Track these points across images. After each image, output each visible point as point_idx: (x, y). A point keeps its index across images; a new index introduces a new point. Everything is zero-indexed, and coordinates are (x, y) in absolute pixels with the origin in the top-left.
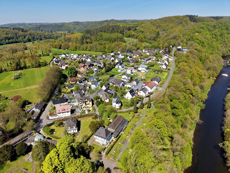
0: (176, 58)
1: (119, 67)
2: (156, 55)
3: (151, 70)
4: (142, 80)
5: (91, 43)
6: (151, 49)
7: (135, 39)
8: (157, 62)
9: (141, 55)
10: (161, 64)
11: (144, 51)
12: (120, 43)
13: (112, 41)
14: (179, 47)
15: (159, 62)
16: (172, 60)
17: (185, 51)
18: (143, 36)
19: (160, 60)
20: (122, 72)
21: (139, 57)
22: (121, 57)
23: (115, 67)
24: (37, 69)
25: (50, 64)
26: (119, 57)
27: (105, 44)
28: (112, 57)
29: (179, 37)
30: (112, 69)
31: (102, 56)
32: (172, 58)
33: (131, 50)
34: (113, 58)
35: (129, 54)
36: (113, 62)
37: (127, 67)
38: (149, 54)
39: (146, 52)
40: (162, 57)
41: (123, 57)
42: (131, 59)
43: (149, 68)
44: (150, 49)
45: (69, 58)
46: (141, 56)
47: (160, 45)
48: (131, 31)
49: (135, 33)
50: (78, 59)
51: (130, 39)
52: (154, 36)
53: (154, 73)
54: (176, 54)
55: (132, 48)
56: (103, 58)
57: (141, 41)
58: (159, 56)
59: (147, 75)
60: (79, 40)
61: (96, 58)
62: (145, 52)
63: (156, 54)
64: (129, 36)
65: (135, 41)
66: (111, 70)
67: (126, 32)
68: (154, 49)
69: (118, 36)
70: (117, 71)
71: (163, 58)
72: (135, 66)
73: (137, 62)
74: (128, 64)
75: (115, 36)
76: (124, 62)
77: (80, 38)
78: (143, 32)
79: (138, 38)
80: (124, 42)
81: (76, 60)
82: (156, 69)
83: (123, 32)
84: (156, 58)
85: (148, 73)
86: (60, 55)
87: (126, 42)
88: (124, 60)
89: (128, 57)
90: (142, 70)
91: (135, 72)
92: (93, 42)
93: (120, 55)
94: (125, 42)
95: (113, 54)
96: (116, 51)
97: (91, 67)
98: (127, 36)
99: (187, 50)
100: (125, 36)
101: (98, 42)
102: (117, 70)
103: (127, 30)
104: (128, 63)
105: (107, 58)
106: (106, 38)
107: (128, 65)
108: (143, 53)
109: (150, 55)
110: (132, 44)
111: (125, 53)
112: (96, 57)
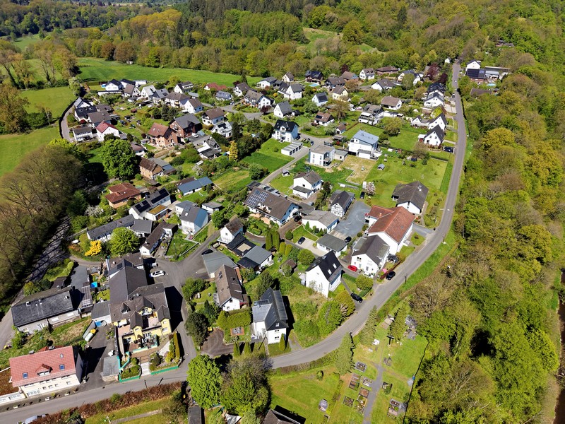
0: (468, 105)
1: (283, 138)
2: (403, 91)
3: (390, 150)
4: (363, 194)
5: (205, 43)
6: (386, 68)
7: (336, 33)
8: (407, 118)
9: (354, 90)
10: (422, 127)
11: (363, 75)
12: (292, 44)
13: (266, 37)
14: (474, 65)
15: (417, 122)
16: (454, 110)
17: (493, 78)
18: (358, 26)
19: (415, 110)
20: (293, 155)
21: (350, 96)
22: (292, 95)
23: (270, 136)
24: (14, 139)
25: (61, 119)
26: (286, 96)
27: (244, 46)
28: (264, 98)
29: (469, 29)
30: (261, 142)
31: (231, 91)
32: (453, 103)
33: (324, 72)
34: (265, 102)
35: (318, 84)
36: (265, 114)
37: (312, 138)
38: (381, 89)
39: (369, 78)
40: (421, 102)
41: (298, 96)
42: (325, 103)
43: (385, 142)
44: (382, 69)
45: (127, 99)
46: (357, 92)
47: (412, 57)
48: (325, 7)
49: (334, 15)
50: (156, 101)
51: (319, 31)
52: (391, 22)
53: (401, 162)
54: (468, 91)
55: (327, 63)
56: (235, 96)
57: (354, 39)
58: (411, 97)
59: (378, 173)
60: (171, 33)
61: (211, 99)
62: (367, 81)
63: (404, 89)
64: (318, 24)
65: (336, 38)
66: (259, 147)
67: (309, 10)
68: (395, 69)
69: (283, 23)
70: (278, 154)
71: (425, 104)
72: (338, 132)
73: (344, 117)
74: (313, 125)
75: (274, 22)
76: (303, 113)
77: (171, 24)
78: (359, 10)
79: (344, 30)
80: (302, 42)
81: (148, 103)
82: (406, 147)
83: (301, 8)
84: (403, 103)
85: (382, 166)
86: (103, 83)
87: (307, 43)
88: (301, 109)
89: (315, 99)
90: (360, 151)
91: (337, 157)
92: (210, 40)
93: (290, 90)
94: (305, 41)
95: (269, 84)
96: (277, 73)
97: (193, 134)
98: (311, 22)
99: (497, 73)
100: (307, 21)
101: (226, 41)
102: (277, 150)
103: (311, 5)
104: (315, 122)
105: (247, 100)
106: (248, 27)
107: (314, 129)
108: (360, 83)
109: (384, 92)
110: (324, 49)
111: (305, 82)
112: (214, 93)
